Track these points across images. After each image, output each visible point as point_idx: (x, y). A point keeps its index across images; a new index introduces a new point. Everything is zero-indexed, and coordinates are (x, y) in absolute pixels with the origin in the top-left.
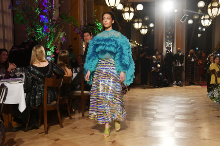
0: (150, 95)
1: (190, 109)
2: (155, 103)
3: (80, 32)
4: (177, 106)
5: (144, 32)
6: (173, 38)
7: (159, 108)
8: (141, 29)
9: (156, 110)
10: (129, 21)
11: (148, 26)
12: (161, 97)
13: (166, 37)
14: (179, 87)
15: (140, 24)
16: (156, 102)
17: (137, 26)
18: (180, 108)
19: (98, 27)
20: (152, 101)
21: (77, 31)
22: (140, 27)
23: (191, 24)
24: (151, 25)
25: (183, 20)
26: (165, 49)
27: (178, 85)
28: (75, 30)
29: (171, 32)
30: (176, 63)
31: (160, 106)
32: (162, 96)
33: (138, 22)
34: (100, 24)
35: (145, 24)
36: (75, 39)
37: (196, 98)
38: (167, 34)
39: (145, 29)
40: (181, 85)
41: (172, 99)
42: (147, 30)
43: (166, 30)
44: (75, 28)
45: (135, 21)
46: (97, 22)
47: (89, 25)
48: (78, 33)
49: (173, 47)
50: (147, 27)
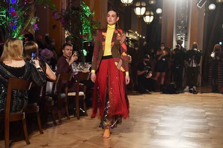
0: (152, 104)
1: (203, 124)
2: (157, 115)
3: (61, 18)
4: (185, 120)
5: (148, 19)
6: (186, 28)
7: (161, 121)
8: (145, 15)
9: (157, 124)
10: (127, 4)
11: (154, 11)
12: (166, 107)
13: (177, 27)
14: (192, 94)
15: (144, 9)
16: (158, 113)
17: (139, 11)
18: (190, 123)
19: (85, 12)
20: (153, 112)
21: (57, 16)
22: (142, 13)
23: (212, 10)
24: (159, 11)
25: (200, 5)
26: (175, 44)
27: (190, 92)
28: (54, 15)
29: (184, 21)
30: (189, 63)
31: (163, 118)
32: (168, 105)
33: (141, 7)
34: (88, 8)
35: (151, 9)
36: (54, 27)
37: (213, 110)
38: (178, 23)
39: (150, 15)
40: (194, 92)
41: (180, 110)
42: (152, 18)
43: (177, 18)
44: (54, 13)
45: (137, 5)
46: (83, 5)
47: (73, 8)
48: (58, 19)
49: (186, 41)
50: (152, 14)
